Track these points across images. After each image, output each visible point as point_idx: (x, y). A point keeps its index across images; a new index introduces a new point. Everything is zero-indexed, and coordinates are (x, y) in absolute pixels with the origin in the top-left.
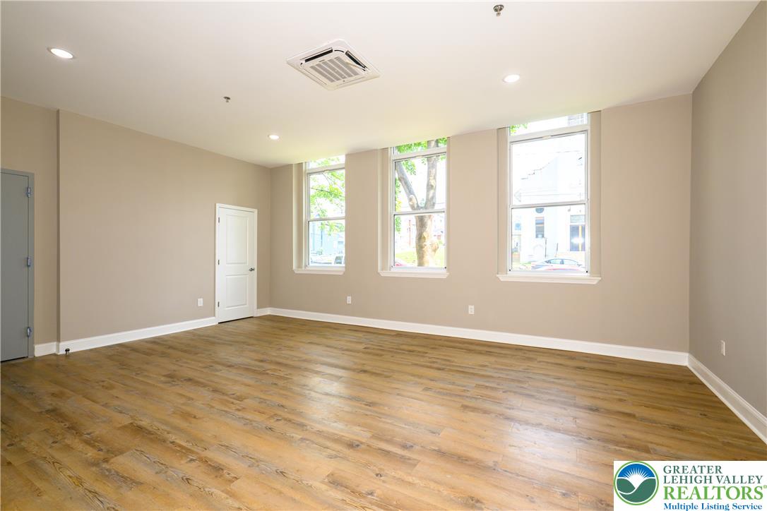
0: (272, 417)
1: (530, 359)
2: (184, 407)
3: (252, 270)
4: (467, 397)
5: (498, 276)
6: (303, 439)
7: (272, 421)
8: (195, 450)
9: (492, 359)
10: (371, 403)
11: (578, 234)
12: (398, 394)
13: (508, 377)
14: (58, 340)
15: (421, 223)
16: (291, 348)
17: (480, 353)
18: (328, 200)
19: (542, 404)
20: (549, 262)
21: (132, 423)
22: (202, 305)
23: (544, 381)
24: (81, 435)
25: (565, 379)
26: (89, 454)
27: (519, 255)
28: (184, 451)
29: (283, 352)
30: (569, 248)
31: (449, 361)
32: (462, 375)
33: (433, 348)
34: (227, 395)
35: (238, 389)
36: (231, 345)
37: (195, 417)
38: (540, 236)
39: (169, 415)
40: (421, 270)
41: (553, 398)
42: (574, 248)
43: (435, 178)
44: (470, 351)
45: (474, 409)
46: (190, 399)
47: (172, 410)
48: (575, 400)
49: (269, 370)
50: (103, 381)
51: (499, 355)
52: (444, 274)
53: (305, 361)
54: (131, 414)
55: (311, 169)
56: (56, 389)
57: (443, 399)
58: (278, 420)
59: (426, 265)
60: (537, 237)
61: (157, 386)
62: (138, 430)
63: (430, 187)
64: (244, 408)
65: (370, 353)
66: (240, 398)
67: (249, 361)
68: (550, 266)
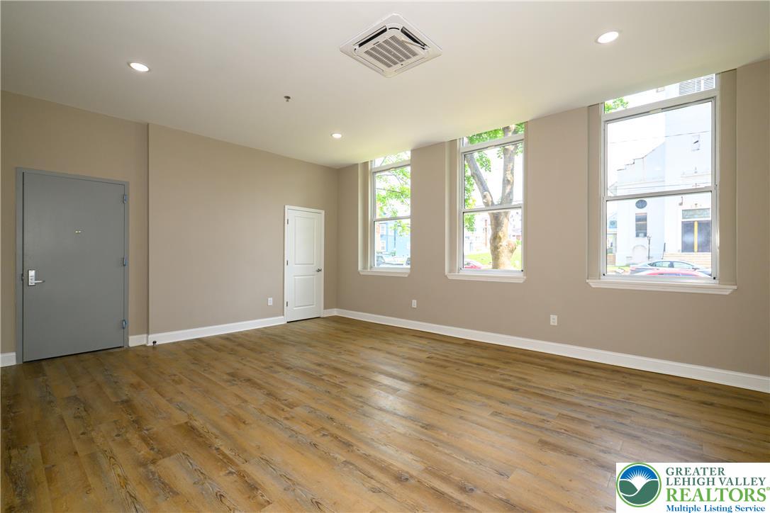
0: (319, 431)
1: (631, 385)
2: (236, 410)
3: (319, 270)
4: (547, 430)
5: (587, 281)
6: (346, 463)
7: (318, 435)
8: (236, 461)
9: (581, 382)
10: (428, 425)
11: (693, 232)
12: (461, 417)
13: (601, 407)
14: (148, 333)
15: (497, 222)
16: (351, 353)
17: (565, 372)
18: (399, 201)
19: (651, 450)
20: (653, 265)
21: (186, 423)
22: (271, 304)
23: (653, 417)
24: (141, 431)
25: (683, 417)
26: (142, 452)
27: (614, 257)
28: (225, 460)
29: (343, 356)
30: (680, 248)
31: (524, 379)
32: (542, 400)
33: (507, 363)
34: (279, 400)
35: (291, 395)
36: (294, 346)
37: (244, 422)
38: (641, 235)
39: (222, 417)
40: (496, 273)
41: (668, 443)
42: (687, 248)
43: (512, 173)
44: (552, 369)
45: (555, 448)
46: (245, 401)
47: (226, 412)
48: (702, 449)
49: (325, 375)
50: (175, 375)
51: (589, 377)
52: (521, 278)
53: (362, 368)
54: (189, 412)
55: (378, 168)
56: (135, 380)
57: (514, 428)
58: (324, 435)
59: (502, 268)
60: (637, 236)
61: (219, 384)
62: (190, 431)
63: (507, 182)
64: (293, 417)
65: (433, 364)
66: (292, 406)
67: (308, 364)
68: (655, 270)
